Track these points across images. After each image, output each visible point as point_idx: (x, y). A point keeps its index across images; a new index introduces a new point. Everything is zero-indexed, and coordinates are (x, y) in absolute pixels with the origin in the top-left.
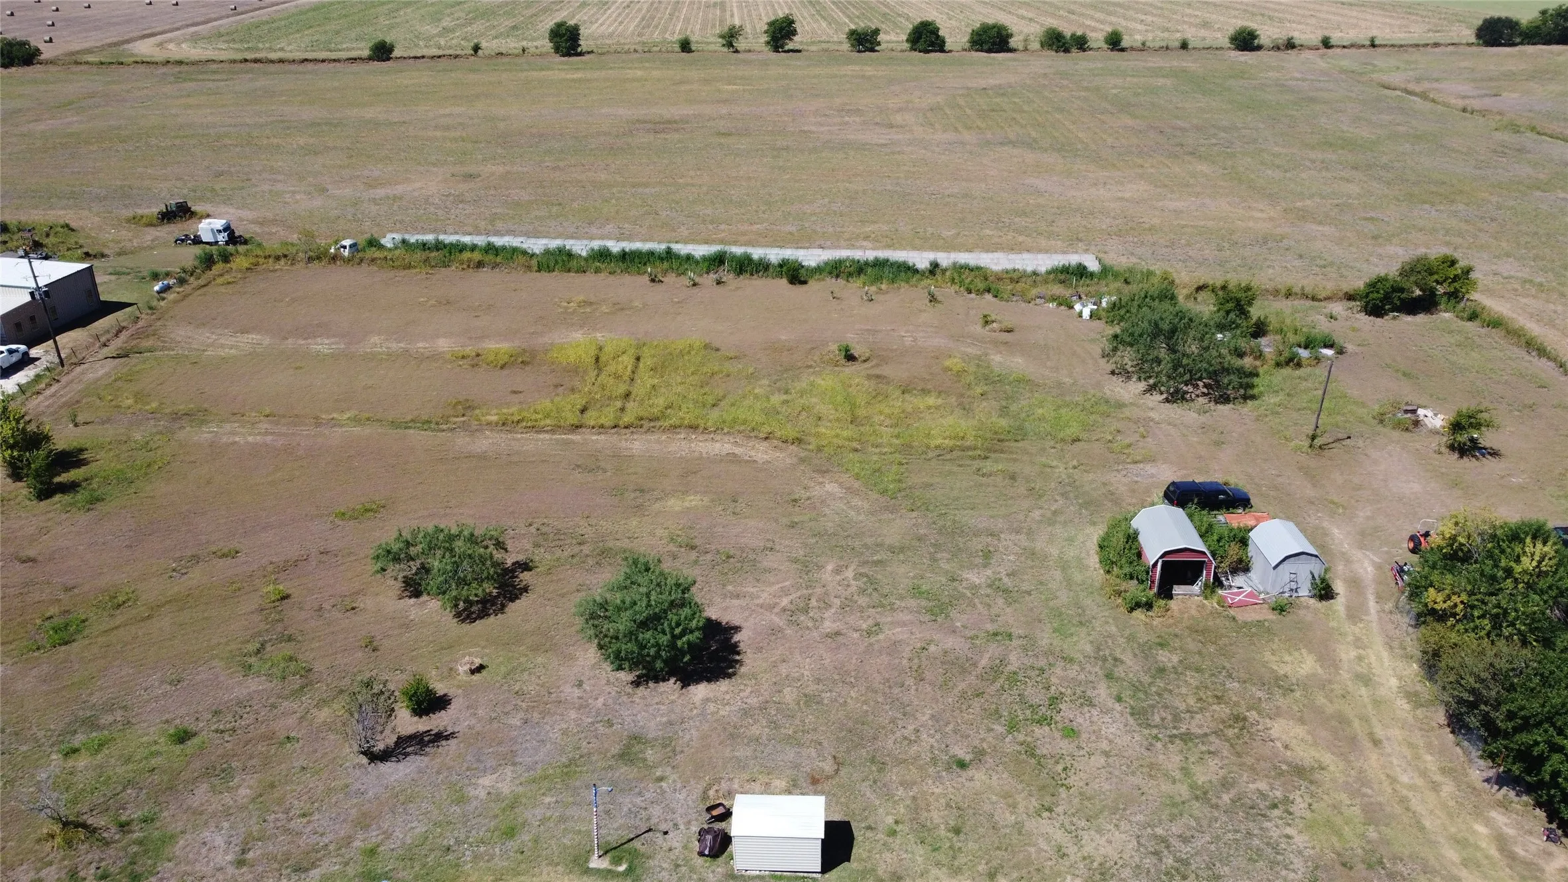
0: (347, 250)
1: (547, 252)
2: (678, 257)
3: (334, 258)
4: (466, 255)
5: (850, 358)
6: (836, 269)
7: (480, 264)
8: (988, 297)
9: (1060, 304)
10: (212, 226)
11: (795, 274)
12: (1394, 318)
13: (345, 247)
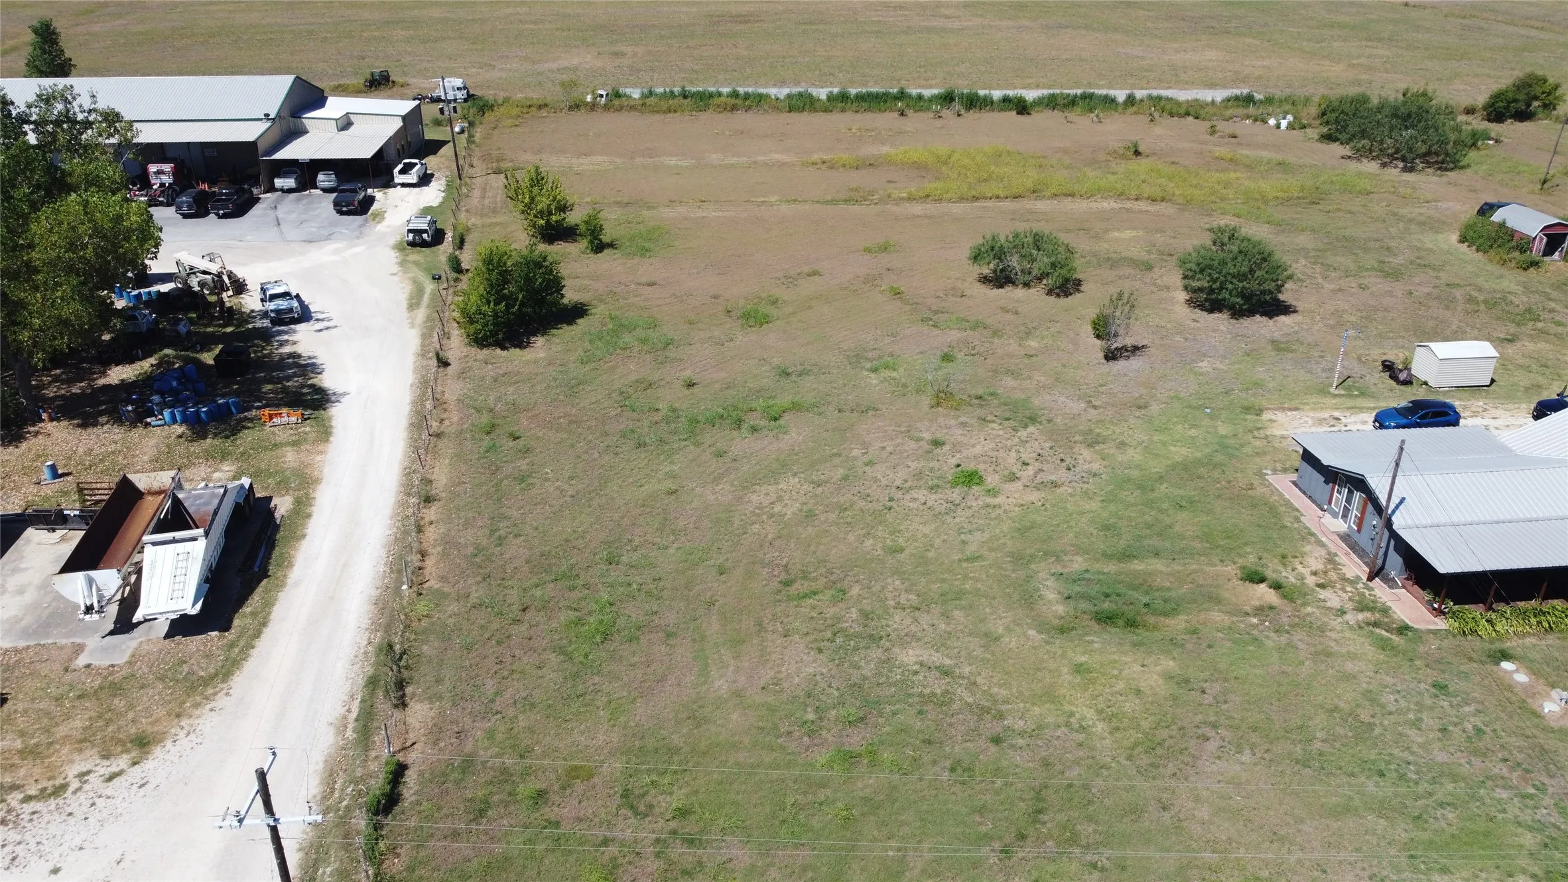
0: (603, 99)
1: (789, 96)
2: (910, 96)
3: (593, 106)
4: (717, 101)
5: (1137, 153)
6: (1051, 103)
7: (734, 108)
8: (1190, 119)
9: (1256, 120)
10: (453, 84)
11: (1022, 107)
12: (1512, 123)
13: (601, 96)
